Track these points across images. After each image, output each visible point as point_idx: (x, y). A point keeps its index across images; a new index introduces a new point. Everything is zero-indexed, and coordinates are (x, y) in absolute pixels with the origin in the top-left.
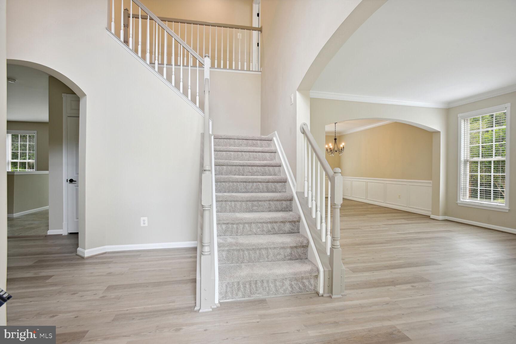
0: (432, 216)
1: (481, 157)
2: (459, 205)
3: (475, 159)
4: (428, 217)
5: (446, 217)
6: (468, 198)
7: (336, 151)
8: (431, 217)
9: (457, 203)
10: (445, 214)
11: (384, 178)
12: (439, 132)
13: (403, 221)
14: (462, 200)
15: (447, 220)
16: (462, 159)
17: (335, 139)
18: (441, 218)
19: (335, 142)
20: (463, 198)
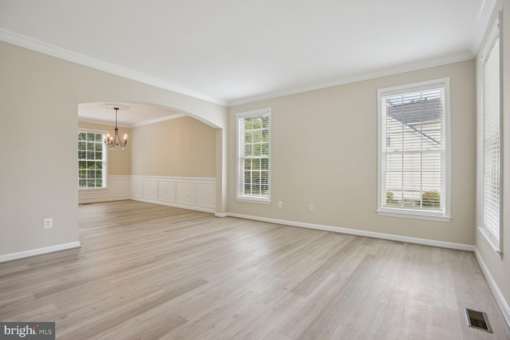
0: (217, 214)
1: (252, 155)
2: (237, 201)
3: (248, 157)
4: (212, 215)
5: (228, 213)
6: (244, 194)
7: (117, 145)
8: (215, 215)
9: (236, 199)
10: (227, 210)
11: (174, 176)
12: (220, 129)
13: (189, 223)
14: (240, 196)
15: (228, 216)
16: (239, 157)
17: (116, 129)
18: (223, 215)
19: (116, 133)
20: (240, 194)
